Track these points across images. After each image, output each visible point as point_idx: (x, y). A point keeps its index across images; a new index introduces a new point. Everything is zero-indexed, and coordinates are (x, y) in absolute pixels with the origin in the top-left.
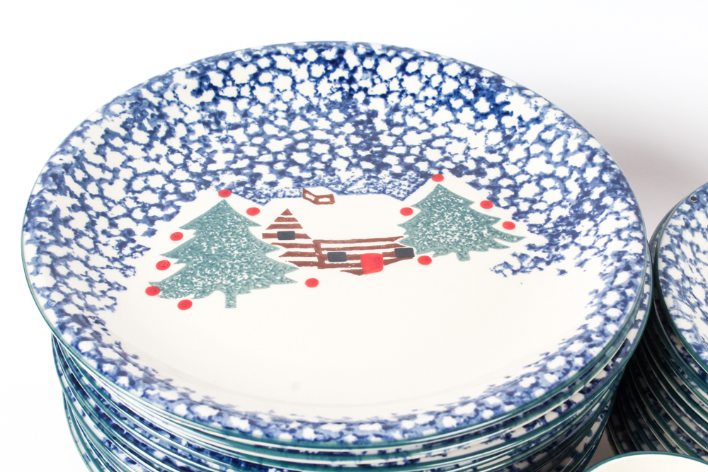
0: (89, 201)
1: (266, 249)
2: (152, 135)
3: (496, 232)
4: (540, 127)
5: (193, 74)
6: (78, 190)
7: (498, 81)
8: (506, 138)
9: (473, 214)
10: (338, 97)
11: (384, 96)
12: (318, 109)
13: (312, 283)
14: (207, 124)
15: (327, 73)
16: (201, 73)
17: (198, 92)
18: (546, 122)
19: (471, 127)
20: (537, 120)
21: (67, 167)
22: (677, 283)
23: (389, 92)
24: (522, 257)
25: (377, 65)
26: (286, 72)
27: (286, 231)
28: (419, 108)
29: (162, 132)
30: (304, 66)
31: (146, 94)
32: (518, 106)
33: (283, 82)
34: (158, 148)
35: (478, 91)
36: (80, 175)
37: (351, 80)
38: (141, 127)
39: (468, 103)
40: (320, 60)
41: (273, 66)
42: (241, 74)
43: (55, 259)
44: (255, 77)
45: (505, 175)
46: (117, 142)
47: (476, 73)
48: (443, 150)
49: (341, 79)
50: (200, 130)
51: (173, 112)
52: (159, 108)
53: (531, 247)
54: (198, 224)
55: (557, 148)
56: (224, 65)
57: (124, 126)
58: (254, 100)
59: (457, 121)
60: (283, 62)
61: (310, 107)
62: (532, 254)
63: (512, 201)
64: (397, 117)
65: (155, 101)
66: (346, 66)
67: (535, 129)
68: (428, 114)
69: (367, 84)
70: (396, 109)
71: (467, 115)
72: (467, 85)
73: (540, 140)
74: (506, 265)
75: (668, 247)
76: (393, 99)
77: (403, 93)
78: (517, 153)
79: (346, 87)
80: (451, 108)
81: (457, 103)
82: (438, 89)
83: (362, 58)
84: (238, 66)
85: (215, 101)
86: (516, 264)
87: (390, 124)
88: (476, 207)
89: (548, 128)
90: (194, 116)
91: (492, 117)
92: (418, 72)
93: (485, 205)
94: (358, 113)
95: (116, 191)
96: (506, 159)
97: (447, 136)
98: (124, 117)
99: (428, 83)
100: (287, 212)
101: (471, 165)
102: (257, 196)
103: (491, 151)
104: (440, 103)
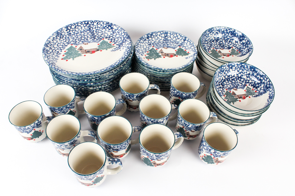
0: (52, 48)
1: (78, 52)
2: (60, 37)
3: (112, 46)
4: (118, 30)
5: (66, 28)
6: (50, 46)
7: (112, 24)
8: (113, 32)
9: (108, 44)
10: (88, 29)
11: (95, 28)
12: (85, 31)
13: (85, 55)
14: (69, 35)
15: (86, 25)
16: (67, 27)
17: (67, 30)
18: (119, 29)
19: (108, 31)
20: (117, 29)
21: (48, 43)
23: (96, 27)
24: (115, 49)
25: (94, 23)
26: (80, 26)
27: (81, 49)
28: (100, 29)
29: (62, 37)
30: (83, 25)
31: (59, 31)
32: (115, 27)
33: (79, 27)
34: (62, 39)
35: (109, 26)
36: (50, 44)
37: (90, 26)
38: (59, 36)
39: (108, 28)
40: (85, 24)
41: (78, 25)
42: (73, 27)
43: (48, 56)
44: (75, 27)
45: (113, 38)
46: (55, 39)
47: (108, 23)
48: (104, 35)
49: (88, 26)
50: (68, 36)
51: (63, 34)
52: (61, 33)
53: (116, 47)
54: (68, 49)
55: (120, 33)
56: (70, 26)
57: (56, 36)
58: (75, 31)
59: (106, 31)
60: (79, 24)
61: (84, 31)
62: (117, 48)
63: (114, 41)
64: (97, 31)
65: (60, 32)
66: (89, 24)
67: (117, 30)
68: (102, 30)
69: (92, 26)
70: (97, 30)
71: (107, 30)
72: (107, 25)
73: (118, 32)
74: (113, 50)
75: (136, 45)
76: (96, 28)
77: (98, 27)
78: (115, 34)
79: (89, 27)
80: (105, 29)
81: (106, 28)
82: (103, 26)
83: (91, 23)
84: (72, 26)
85: (70, 31)
86: (114, 50)
87: (96, 32)
88: (109, 43)
89: (119, 30)
90: (66, 34)
91: (111, 29)
92: (100, 24)
93: (110, 42)
94: (91, 31)
95: (56, 46)
96: (113, 35)
97: (105, 33)
98: (56, 35)
99: (101, 25)
100: (81, 46)
101: (108, 37)
102: (77, 44)
103: (111, 34)
104: (103, 28)
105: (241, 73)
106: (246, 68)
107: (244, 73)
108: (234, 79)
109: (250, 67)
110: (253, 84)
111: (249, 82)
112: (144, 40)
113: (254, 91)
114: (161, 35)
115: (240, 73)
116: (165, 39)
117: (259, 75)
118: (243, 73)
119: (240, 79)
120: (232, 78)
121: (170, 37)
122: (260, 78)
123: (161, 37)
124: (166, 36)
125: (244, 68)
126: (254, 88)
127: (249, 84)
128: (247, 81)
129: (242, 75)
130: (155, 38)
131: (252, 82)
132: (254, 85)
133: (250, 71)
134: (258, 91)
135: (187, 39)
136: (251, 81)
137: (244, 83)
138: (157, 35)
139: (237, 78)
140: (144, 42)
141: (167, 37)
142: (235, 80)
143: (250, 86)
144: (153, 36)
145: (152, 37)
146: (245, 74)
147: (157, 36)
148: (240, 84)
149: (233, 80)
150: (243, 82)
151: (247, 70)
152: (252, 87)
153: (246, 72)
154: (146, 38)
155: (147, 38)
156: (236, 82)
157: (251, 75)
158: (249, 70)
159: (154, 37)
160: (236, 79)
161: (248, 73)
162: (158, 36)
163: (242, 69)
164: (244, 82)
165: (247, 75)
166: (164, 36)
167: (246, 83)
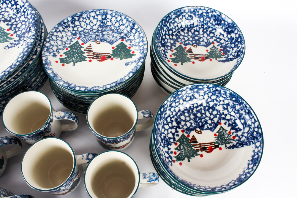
3: (8, 37)
8: (17, 11)
9: (4, 33)
19: (10, 8)
22: (47, 47)
24: (12, 44)
45: (15, 21)
48: (3, 15)
53: (15, 41)
59: (8, 7)
62: (15, 43)
63: (15, 29)
74: (8, 46)
75: (48, 38)
78: (19, 15)
86: (10, 46)
88: (6, 31)
91: (15, 5)
93: (8, 30)
97: (5, 11)
101: (8, 19)
103: (14, 15)
105: (215, 101)
106: (223, 94)
107: (219, 101)
108: (201, 109)
109: (230, 94)
110: (233, 123)
111: (227, 118)
112: (66, 27)
113: (231, 136)
114: (96, 17)
115: (213, 101)
116: (102, 24)
117: (244, 110)
118: (217, 101)
119: (211, 110)
120: (197, 109)
121: (111, 21)
122: (244, 115)
123: (96, 20)
124: (105, 19)
125: (220, 93)
126: (232, 131)
127: (225, 121)
128: (223, 116)
129: (216, 105)
130: (85, 22)
131: (231, 119)
132: (234, 125)
133: (229, 101)
134: (237, 138)
135: (136, 27)
136: (229, 116)
137: (216, 120)
138: (90, 16)
139: (207, 108)
140: (66, 30)
141: (105, 21)
142: (203, 112)
143: (227, 125)
144: (83, 18)
145: (81, 19)
146: (222, 103)
147: (89, 18)
148: (209, 122)
149: (198, 111)
150: (215, 116)
151: (224, 98)
152: (230, 127)
153: (224, 101)
154: (70, 23)
155: (72, 22)
156: (204, 116)
157: (230, 106)
158: (228, 99)
159: (85, 20)
160: (204, 110)
161: (226, 102)
162: (92, 19)
163: (216, 94)
164: (218, 116)
165: (224, 105)
166: (101, 19)
167: (220, 118)
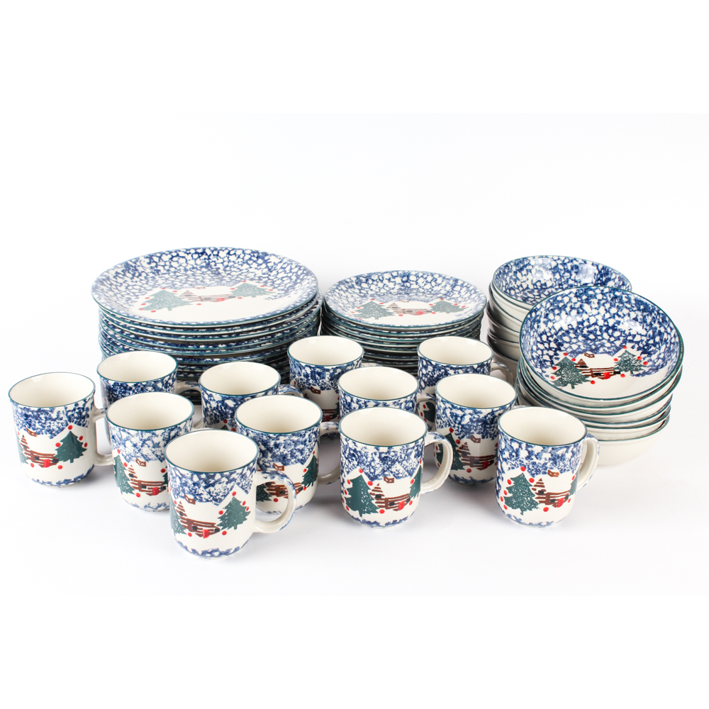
0: (113, 290)
1: (181, 299)
2: (134, 275)
3: (266, 292)
4: (282, 264)
5: (147, 257)
6: (109, 286)
7: (266, 254)
8: (270, 270)
10: (204, 264)
11: (222, 263)
12: (196, 268)
14: (154, 273)
15: (199, 257)
17: (149, 263)
18: (284, 262)
19: (256, 268)
20: (281, 262)
21: (104, 279)
23: (224, 261)
24: (275, 296)
25: (218, 253)
26: (183, 257)
27: (188, 295)
28: (236, 265)
29: (137, 274)
30: (190, 255)
31: (130, 263)
32: (273, 259)
33: (182, 261)
34: (136, 279)
35: (258, 257)
36: (108, 282)
37: (209, 259)
38: (129, 272)
39: (255, 261)
40: (196, 253)
41: (178, 255)
42: (165, 258)
44: (171, 259)
45: (269, 279)
46: (121, 276)
47: (257, 252)
48: (246, 275)
49: (205, 259)
50: (151, 275)
51: (140, 269)
52: (135, 267)
53: (279, 294)
55: (288, 269)
56: (159, 255)
57: (123, 271)
58: (171, 266)
60: (181, 254)
61: (193, 268)
63: (272, 285)
64: (228, 269)
65: (134, 265)
66: (207, 254)
67: (280, 265)
68: (240, 267)
69: (215, 259)
70: (227, 266)
71: (255, 265)
72: (254, 256)
73: (282, 268)
74: (269, 298)
76: (226, 264)
77: (229, 261)
79: (207, 261)
80: (248, 264)
81: (250, 262)
82: (243, 258)
83: (212, 251)
84: (164, 256)
85: (156, 266)
86: (273, 298)
87: (225, 270)
88: (259, 287)
89: (285, 263)
90: (148, 271)
92: (235, 254)
93: (262, 286)
94: (212, 268)
95: (123, 289)
96: (270, 275)
97: (247, 272)
98: (122, 269)
99: (239, 257)
100: (188, 291)
101: (257, 278)
102: (176, 288)
103: (264, 274)
104: (244, 263)
